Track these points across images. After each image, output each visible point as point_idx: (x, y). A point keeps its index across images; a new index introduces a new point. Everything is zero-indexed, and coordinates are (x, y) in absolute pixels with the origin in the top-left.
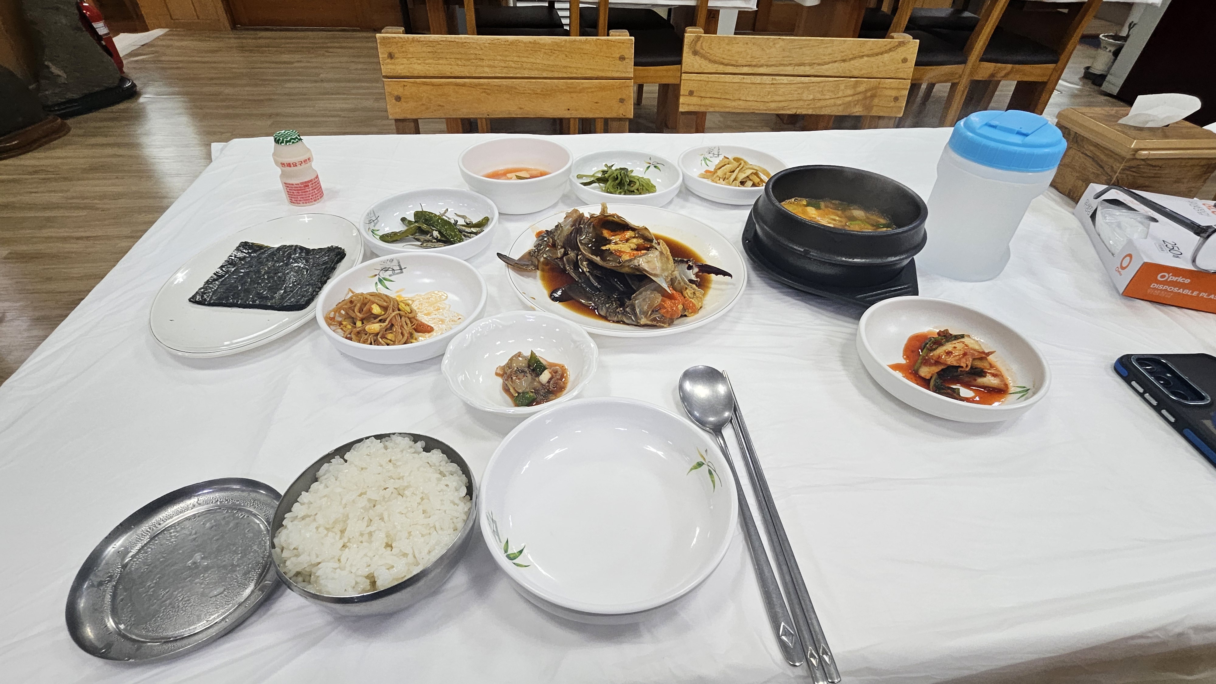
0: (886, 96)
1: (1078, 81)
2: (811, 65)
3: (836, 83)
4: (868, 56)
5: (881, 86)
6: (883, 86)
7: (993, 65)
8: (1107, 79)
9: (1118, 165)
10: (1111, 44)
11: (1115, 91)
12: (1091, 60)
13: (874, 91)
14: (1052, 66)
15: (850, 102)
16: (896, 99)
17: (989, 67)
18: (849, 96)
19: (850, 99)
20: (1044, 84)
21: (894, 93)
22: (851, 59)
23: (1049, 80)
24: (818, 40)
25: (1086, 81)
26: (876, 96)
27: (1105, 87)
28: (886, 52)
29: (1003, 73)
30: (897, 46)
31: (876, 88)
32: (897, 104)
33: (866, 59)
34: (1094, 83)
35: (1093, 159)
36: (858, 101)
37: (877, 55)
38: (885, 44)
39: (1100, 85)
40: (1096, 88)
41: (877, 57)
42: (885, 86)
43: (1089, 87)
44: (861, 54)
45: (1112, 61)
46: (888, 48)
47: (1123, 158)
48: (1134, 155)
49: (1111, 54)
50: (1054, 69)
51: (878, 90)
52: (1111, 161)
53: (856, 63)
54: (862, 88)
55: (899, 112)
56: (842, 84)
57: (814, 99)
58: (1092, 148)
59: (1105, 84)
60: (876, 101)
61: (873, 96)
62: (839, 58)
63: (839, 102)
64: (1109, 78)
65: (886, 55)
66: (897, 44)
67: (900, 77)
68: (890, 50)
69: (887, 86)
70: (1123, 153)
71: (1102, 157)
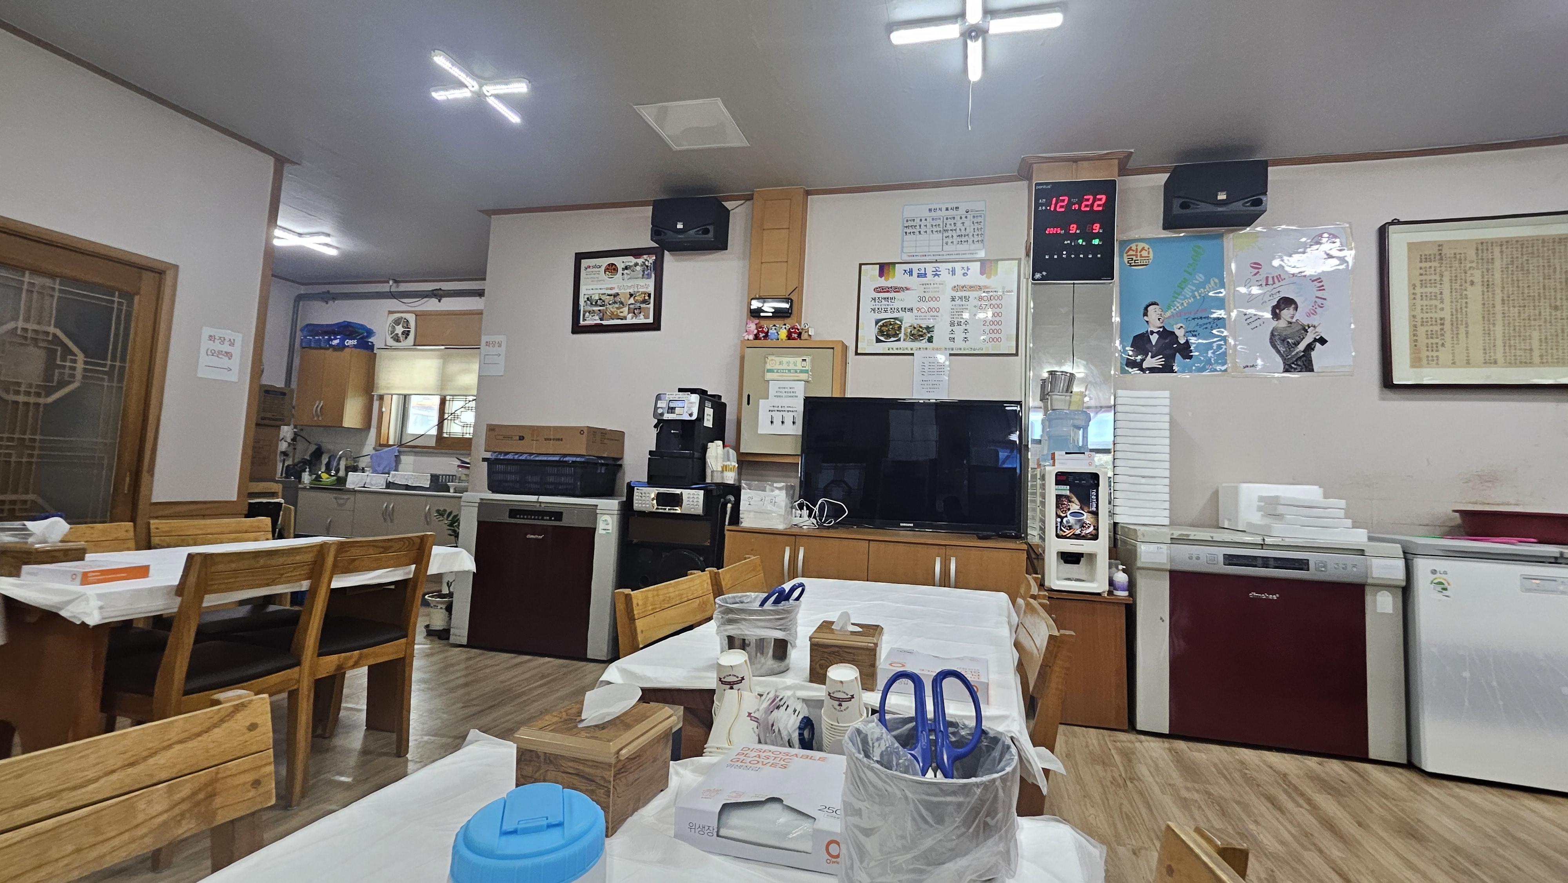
0: (235, 787)
1: (424, 640)
2: (50, 796)
3: (127, 803)
4: (181, 742)
5: (220, 776)
6: (225, 775)
7: (335, 657)
8: (452, 632)
9: (608, 773)
10: (441, 603)
11: (464, 641)
12: (427, 618)
13: (209, 789)
14: (403, 640)
15: (165, 823)
16: (256, 783)
17: (331, 662)
18: (161, 814)
19: (165, 817)
20: (403, 659)
21: (249, 777)
22: (145, 759)
23: (405, 655)
24: (60, 750)
25: (430, 638)
26: (215, 795)
27: (452, 639)
28: (215, 726)
29: (351, 663)
30: (233, 712)
31: (214, 781)
32: (261, 790)
33: (178, 747)
34: (440, 638)
35: (577, 775)
36: (182, 814)
37: (199, 735)
38: (209, 715)
39: (448, 639)
40: (445, 642)
41: (200, 738)
42: (229, 773)
43: (438, 644)
44: (165, 744)
45: (447, 615)
46: (216, 719)
47: (610, 765)
48: (617, 757)
49: (444, 611)
50: (407, 644)
51: (218, 785)
52: (599, 772)
53: (161, 759)
54: (186, 791)
55: (270, 798)
56: (138, 801)
57: (78, 851)
58: (570, 764)
59: (452, 638)
60: (218, 801)
61: (211, 796)
62: (119, 764)
63: (143, 830)
64: (452, 631)
65: (216, 730)
66: (231, 709)
67: (252, 752)
68: (222, 721)
69: (234, 772)
70: (607, 760)
71: (587, 770)
